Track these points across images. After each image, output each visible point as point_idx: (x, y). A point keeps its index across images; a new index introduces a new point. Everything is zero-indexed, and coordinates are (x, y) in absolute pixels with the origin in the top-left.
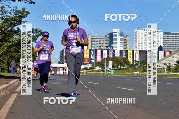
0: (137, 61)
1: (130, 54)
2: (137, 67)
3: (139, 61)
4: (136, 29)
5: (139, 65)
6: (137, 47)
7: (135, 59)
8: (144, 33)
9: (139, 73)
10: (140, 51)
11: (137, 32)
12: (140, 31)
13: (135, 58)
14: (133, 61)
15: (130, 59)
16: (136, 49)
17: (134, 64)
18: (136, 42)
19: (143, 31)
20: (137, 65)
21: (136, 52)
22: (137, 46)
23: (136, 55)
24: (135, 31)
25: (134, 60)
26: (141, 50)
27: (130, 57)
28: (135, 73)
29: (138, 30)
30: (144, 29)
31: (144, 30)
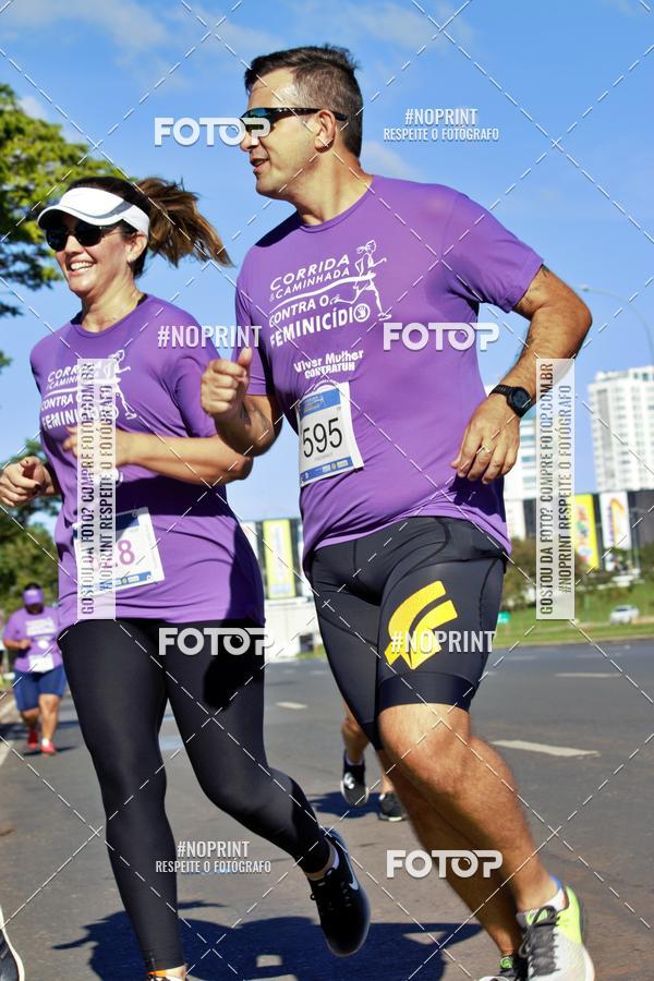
0: (623, 553)
1: (582, 516)
2: (623, 581)
3: (632, 550)
4: (601, 375)
5: (636, 571)
6: (613, 476)
7: (613, 540)
8: (644, 395)
9: (641, 614)
10: (633, 497)
11: (605, 391)
12: (622, 383)
13: (612, 533)
14: (601, 550)
15: (582, 543)
16: (609, 486)
17: (610, 567)
18: (607, 445)
19: (640, 383)
20: (626, 568)
21: (614, 501)
22: (616, 466)
23: (611, 516)
24: (593, 388)
25: (608, 544)
26: (636, 486)
27: (584, 532)
28: (616, 616)
29: (608, 379)
30: (640, 371)
31: (645, 376)
